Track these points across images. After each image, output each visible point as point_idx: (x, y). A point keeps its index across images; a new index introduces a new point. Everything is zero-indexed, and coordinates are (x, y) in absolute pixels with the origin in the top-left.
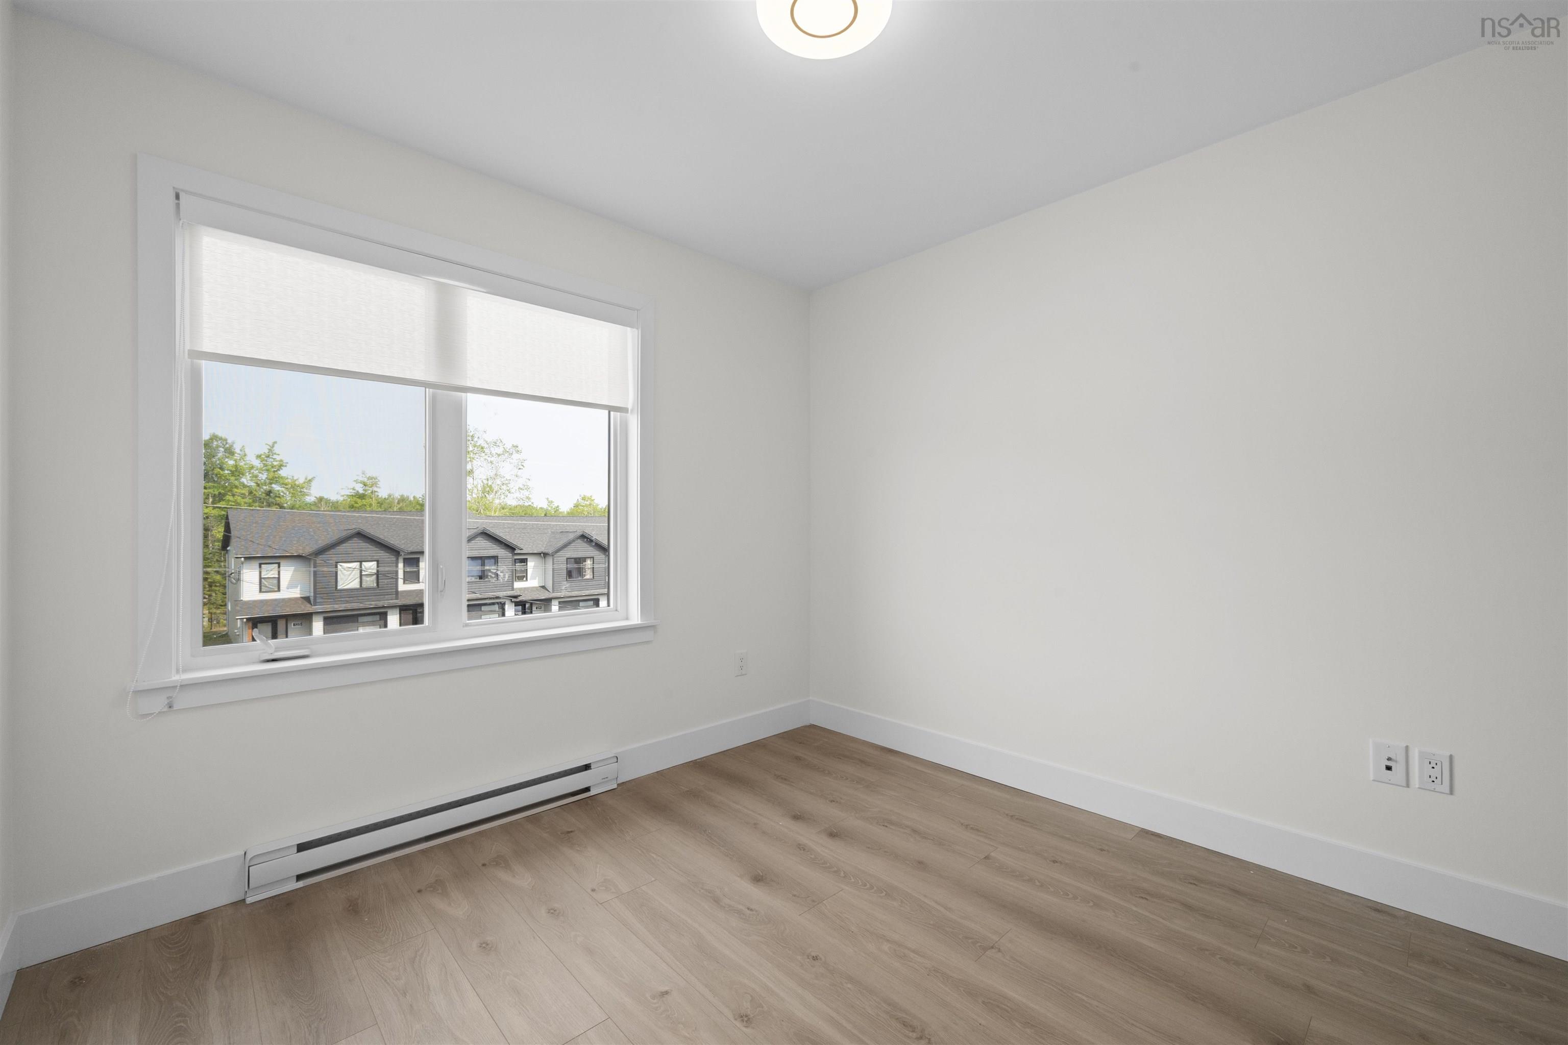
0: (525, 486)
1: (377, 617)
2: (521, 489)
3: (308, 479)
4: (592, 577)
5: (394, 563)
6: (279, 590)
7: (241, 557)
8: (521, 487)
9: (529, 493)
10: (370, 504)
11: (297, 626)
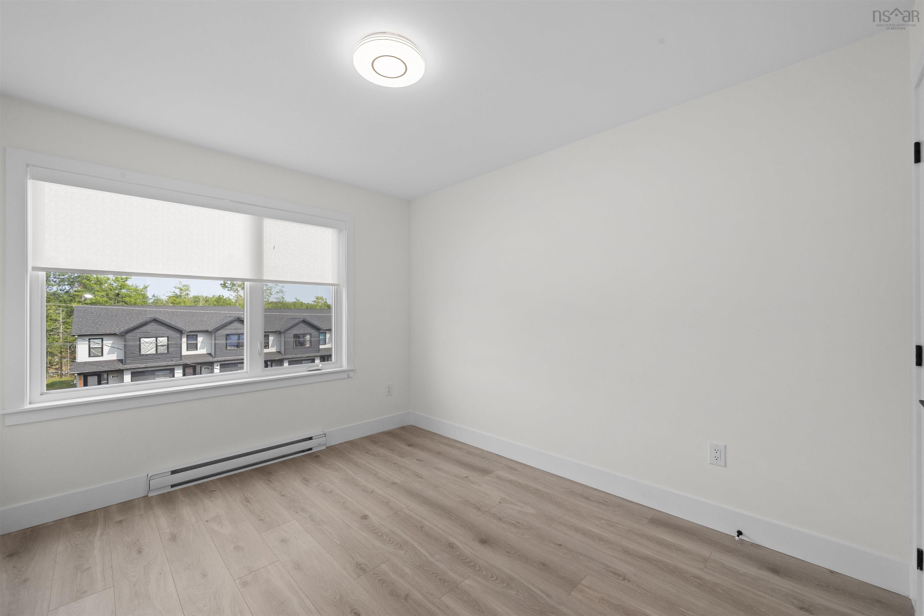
0: (280, 290)
1: (168, 371)
2: (278, 292)
3: (146, 286)
4: (310, 346)
5: (178, 338)
6: (102, 355)
7: (75, 335)
8: (278, 291)
9: (283, 295)
10: (185, 301)
11: (114, 378)
